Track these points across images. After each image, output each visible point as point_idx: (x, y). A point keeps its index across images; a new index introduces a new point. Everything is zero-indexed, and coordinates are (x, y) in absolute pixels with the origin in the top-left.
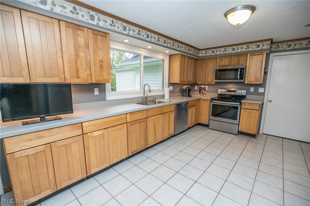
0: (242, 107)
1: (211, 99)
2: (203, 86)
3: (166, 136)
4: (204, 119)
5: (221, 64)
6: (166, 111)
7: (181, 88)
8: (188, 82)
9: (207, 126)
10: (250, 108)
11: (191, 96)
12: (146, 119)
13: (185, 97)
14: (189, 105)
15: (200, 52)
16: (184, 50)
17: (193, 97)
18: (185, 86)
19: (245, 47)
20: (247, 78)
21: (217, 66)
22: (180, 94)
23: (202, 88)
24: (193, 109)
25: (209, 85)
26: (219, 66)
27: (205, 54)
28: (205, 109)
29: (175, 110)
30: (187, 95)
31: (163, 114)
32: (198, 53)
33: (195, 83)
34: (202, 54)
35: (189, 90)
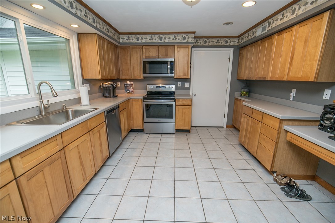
0: (177, 104)
1: (143, 98)
2: (128, 83)
3: (99, 163)
4: (137, 123)
5: (147, 55)
6: (94, 125)
7: (100, 86)
8: (111, 77)
9: (142, 130)
10: (183, 104)
11: (116, 97)
12: (63, 151)
13: (108, 99)
14: (121, 109)
15: (121, 36)
16: (102, 29)
17: (120, 97)
18: (107, 84)
19: (172, 37)
20: (176, 73)
21: (144, 57)
22: (101, 94)
23: (128, 84)
24: (124, 113)
25: (136, 80)
26: (146, 57)
27: (127, 40)
28: (138, 111)
29: (105, 121)
30: (112, 96)
31: (90, 132)
32: (118, 37)
33: (119, 78)
34: (123, 40)
35: (114, 88)
